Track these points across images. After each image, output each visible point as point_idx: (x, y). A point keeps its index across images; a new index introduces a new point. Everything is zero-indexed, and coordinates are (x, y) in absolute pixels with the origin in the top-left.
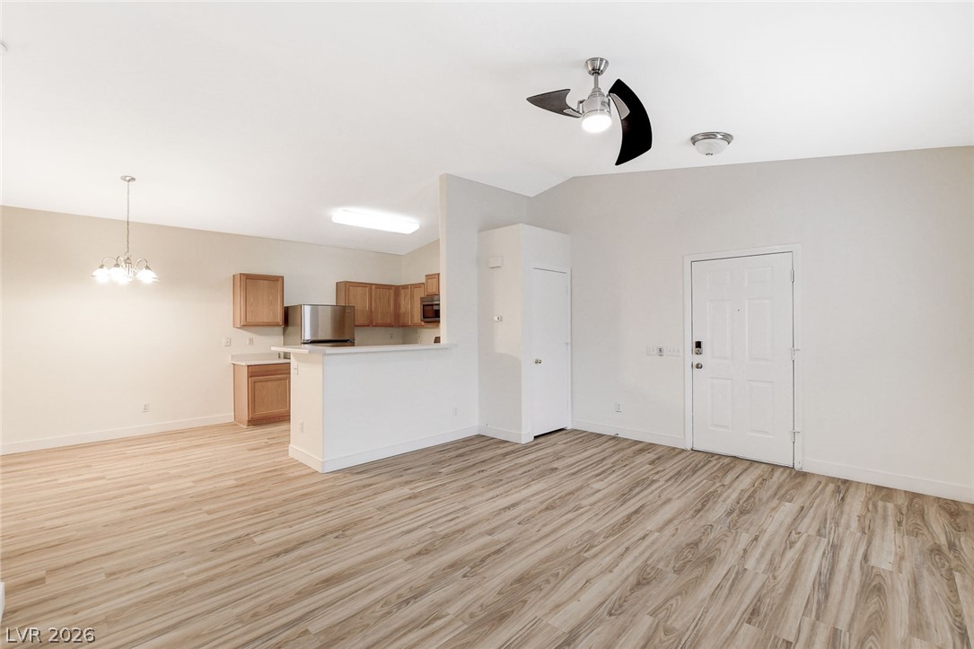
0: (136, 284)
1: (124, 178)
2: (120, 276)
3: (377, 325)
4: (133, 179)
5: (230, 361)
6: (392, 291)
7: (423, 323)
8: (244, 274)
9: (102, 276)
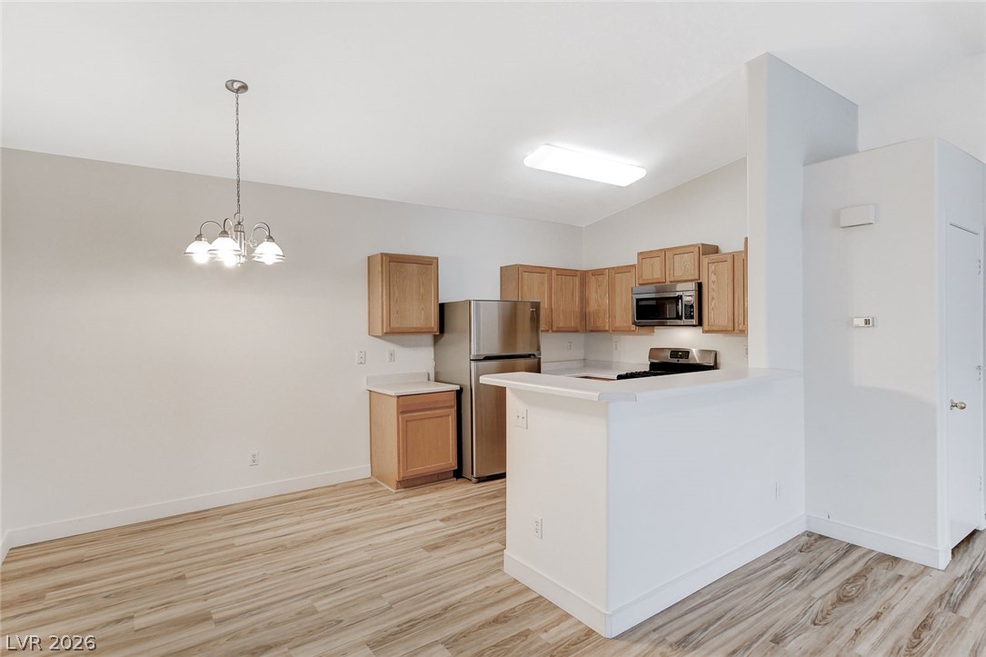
0: (251, 266)
1: (229, 86)
2: (227, 251)
3: (559, 331)
4: (244, 87)
5: (364, 387)
6: (577, 280)
7: (633, 327)
8: (386, 255)
9: (199, 252)
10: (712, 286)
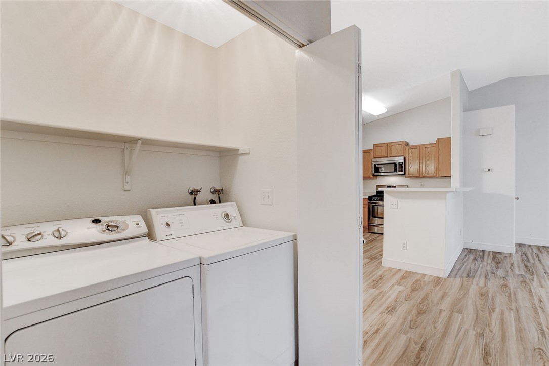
10: (410, 158)
